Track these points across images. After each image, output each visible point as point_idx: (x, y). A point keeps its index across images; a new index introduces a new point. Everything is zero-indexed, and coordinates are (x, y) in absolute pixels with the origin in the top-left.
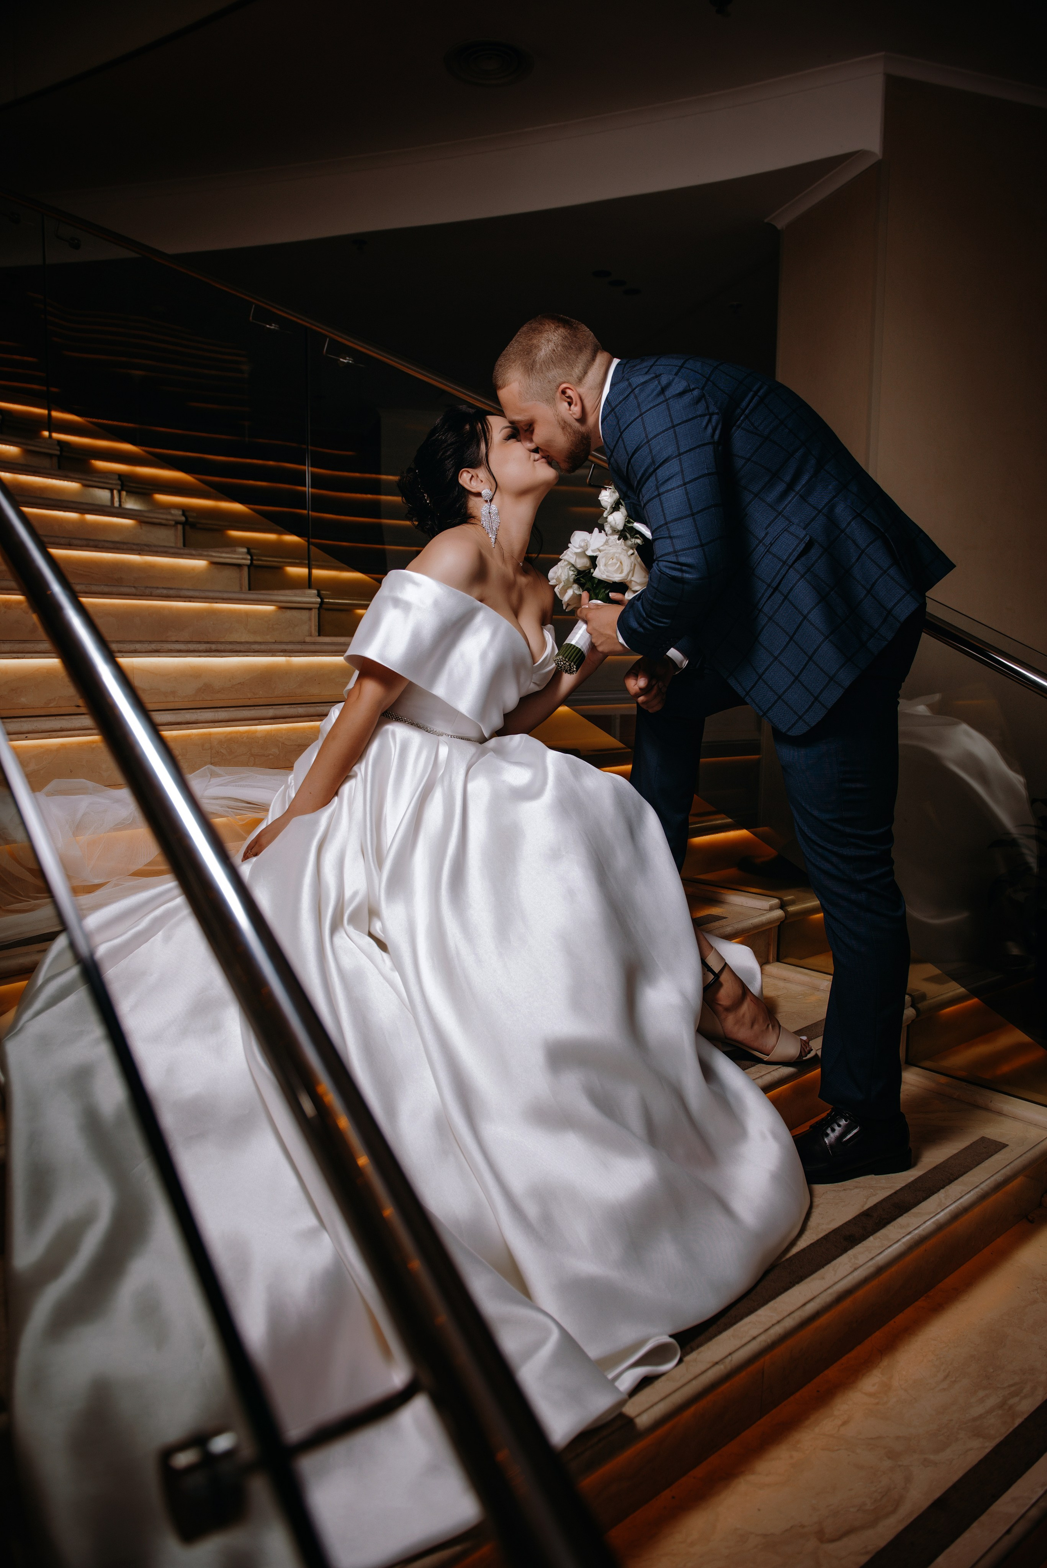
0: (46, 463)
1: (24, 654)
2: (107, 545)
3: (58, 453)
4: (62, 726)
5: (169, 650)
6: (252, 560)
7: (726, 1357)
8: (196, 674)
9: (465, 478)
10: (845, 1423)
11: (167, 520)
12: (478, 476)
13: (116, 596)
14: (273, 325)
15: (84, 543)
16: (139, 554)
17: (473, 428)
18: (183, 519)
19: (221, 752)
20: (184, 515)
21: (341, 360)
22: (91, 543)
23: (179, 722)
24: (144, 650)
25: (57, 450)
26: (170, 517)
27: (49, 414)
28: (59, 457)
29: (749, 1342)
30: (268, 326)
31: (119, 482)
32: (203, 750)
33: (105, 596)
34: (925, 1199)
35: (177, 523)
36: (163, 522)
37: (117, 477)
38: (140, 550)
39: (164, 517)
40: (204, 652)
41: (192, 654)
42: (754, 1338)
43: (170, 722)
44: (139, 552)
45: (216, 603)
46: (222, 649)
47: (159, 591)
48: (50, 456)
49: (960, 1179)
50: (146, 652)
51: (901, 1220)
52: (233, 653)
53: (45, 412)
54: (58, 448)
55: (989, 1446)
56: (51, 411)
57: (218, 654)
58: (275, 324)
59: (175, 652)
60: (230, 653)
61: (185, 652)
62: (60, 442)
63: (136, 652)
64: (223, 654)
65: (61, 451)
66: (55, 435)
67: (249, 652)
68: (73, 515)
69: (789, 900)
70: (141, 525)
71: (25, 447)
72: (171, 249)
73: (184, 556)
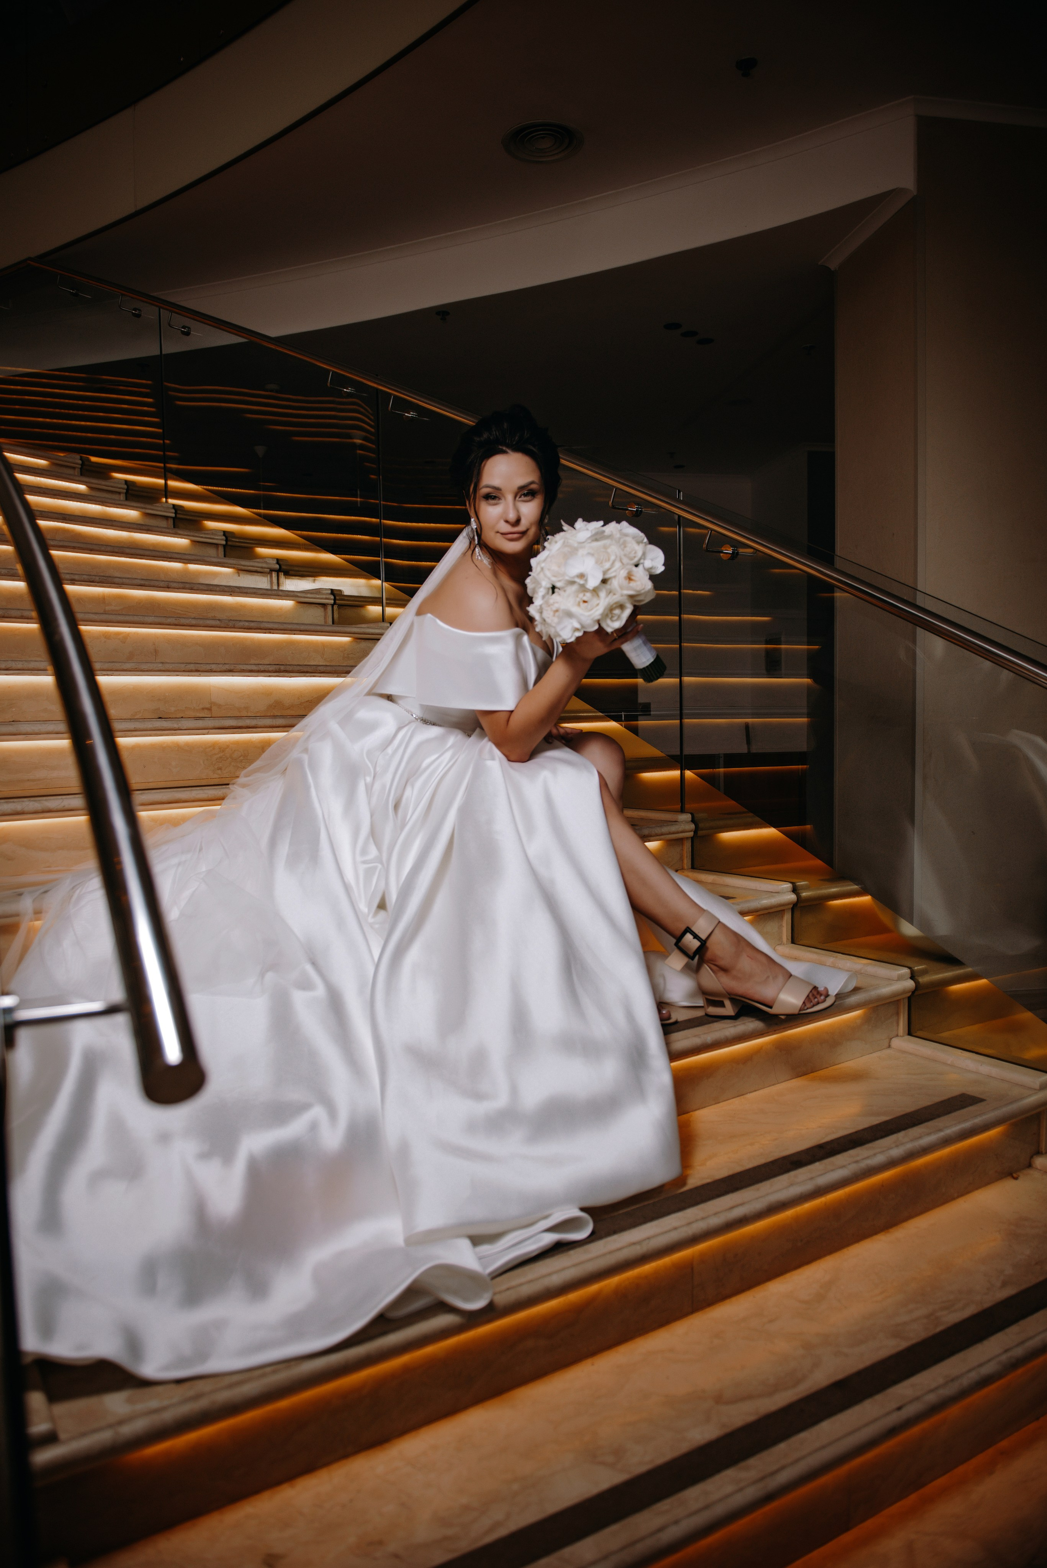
0: (163, 523)
1: (113, 672)
2: (201, 587)
3: (173, 515)
6: (335, 600)
7: (644, 1240)
8: (267, 693)
10: (771, 1321)
11: (262, 568)
13: (203, 628)
14: (349, 389)
15: (181, 585)
16: (231, 595)
18: (277, 566)
20: (278, 563)
21: (406, 414)
22: (187, 586)
25: (172, 513)
26: (264, 565)
27: (166, 484)
28: (174, 519)
29: (670, 1231)
30: (345, 390)
31: (224, 538)
33: (193, 628)
34: (882, 1137)
35: (272, 570)
36: (259, 569)
37: (222, 533)
38: (231, 592)
39: (260, 565)
40: (274, 672)
41: (263, 674)
42: (675, 1228)
44: (231, 593)
45: (294, 634)
46: (291, 669)
48: (167, 518)
49: (926, 1124)
50: (220, 672)
51: (852, 1152)
52: (301, 674)
53: (162, 481)
54: (174, 511)
55: (903, 1345)
56: (167, 480)
57: (286, 674)
58: (351, 388)
59: (246, 672)
60: (298, 674)
61: (256, 672)
62: (174, 506)
63: (212, 672)
64: (291, 674)
65: (176, 513)
66: (171, 501)
67: (316, 673)
68: (177, 565)
69: (802, 885)
70: (238, 573)
71: (144, 510)
72: (273, 333)
73: (272, 597)
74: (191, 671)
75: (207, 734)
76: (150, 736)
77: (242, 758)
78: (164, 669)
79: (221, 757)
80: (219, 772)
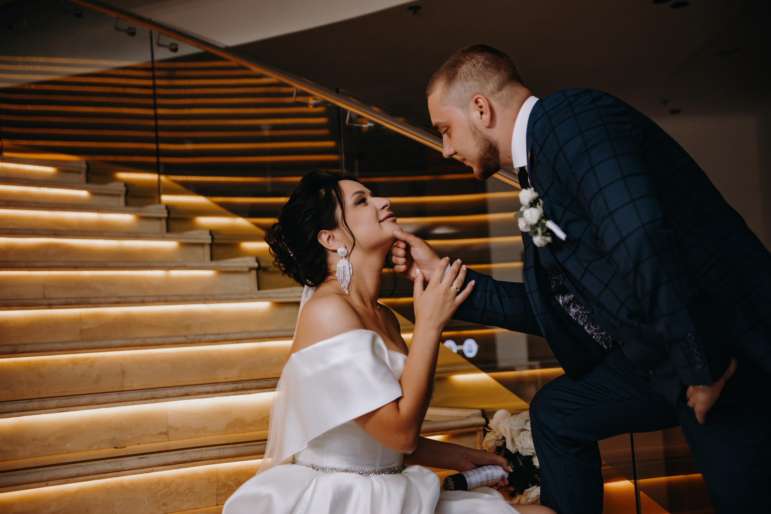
0: (154, 226)
1: (69, 408)
3: (168, 215)
4: (78, 473)
5: (198, 393)
8: (225, 412)
9: (324, 238)
11: (243, 267)
12: (334, 237)
17: (328, 193)
18: (258, 264)
19: (228, 484)
20: (257, 261)
23: (184, 461)
24: (175, 395)
25: (167, 212)
26: (246, 264)
28: (167, 219)
31: (212, 235)
32: (209, 483)
35: (251, 269)
36: (237, 270)
37: (211, 230)
39: (241, 263)
43: (177, 462)
47: (207, 338)
48: (160, 219)
50: (177, 396)
63: (168, 397)
65: (171, 212)
71: (139, 213)
74: (147, 399)
75: (151, 472)
76: (93, 479)
77: (187, 491)
78: (119, 400)
79: (166, 493)
80: (164, 507)
